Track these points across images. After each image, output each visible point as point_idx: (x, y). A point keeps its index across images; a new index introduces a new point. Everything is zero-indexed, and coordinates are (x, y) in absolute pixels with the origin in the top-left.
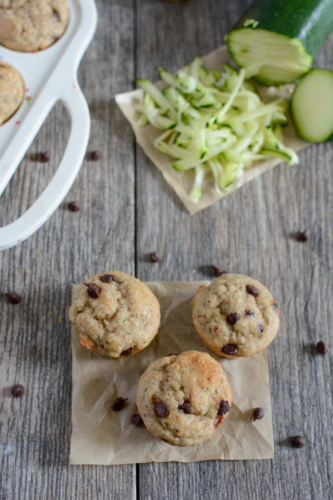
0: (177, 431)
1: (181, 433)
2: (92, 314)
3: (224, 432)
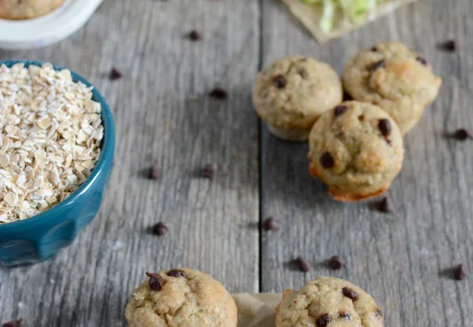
2: (152, 308)
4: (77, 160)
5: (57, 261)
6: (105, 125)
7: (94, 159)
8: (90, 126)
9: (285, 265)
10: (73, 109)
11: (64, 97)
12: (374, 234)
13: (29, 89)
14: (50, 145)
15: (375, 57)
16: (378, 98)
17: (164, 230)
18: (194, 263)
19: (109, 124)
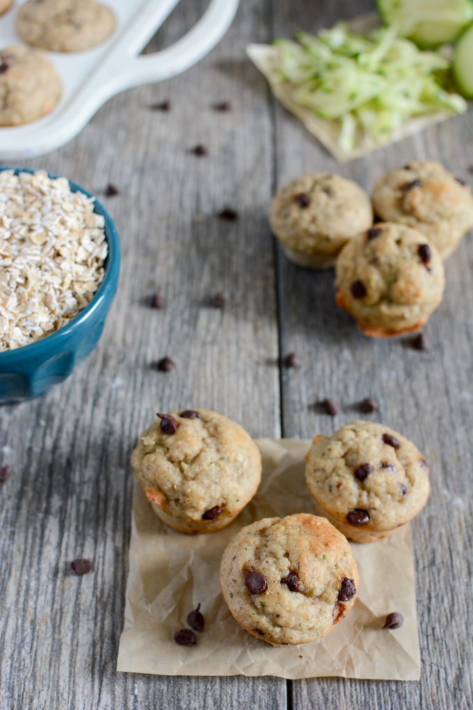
0: (278, 616)
1: (284, 620)
2: (165, 454)
3: (346, 642)
4: (77, 281)
5: (48, 399)
6: (110, 241)
7: (96, 281)
8: (92, 243)
9: (310, 408)
10: (72, 222)
11: (62, 208)
12: (409, 374)
13: (19, 199)
14: (46, 263)
15: (408, 177)
16: (413, 221)
17: (170, 366)
18: (206, 404)
19: (114, 242)
